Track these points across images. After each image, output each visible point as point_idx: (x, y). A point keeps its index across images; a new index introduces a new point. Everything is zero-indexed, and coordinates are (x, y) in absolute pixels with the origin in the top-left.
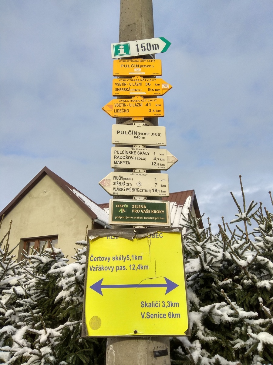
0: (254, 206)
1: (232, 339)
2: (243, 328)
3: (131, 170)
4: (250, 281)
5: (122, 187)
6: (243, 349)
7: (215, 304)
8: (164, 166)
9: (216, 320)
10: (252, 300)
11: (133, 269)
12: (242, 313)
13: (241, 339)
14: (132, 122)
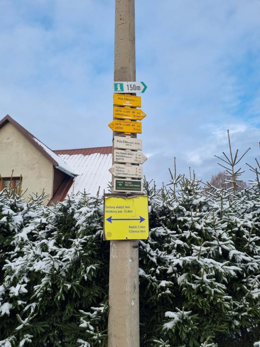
0: (180, 177)
1: (163, 244)
2: (169, 238)
3: (124, 163)
4: (174, 217)
5: (120, 172)
6: (168, 247)
7: (158, 228)
8: (141, 162)
9: (157, 234)
10: (174, 226)
11: (126, 212)
12: (169, 231)
13: (167, 243)
14: (124, 135)
